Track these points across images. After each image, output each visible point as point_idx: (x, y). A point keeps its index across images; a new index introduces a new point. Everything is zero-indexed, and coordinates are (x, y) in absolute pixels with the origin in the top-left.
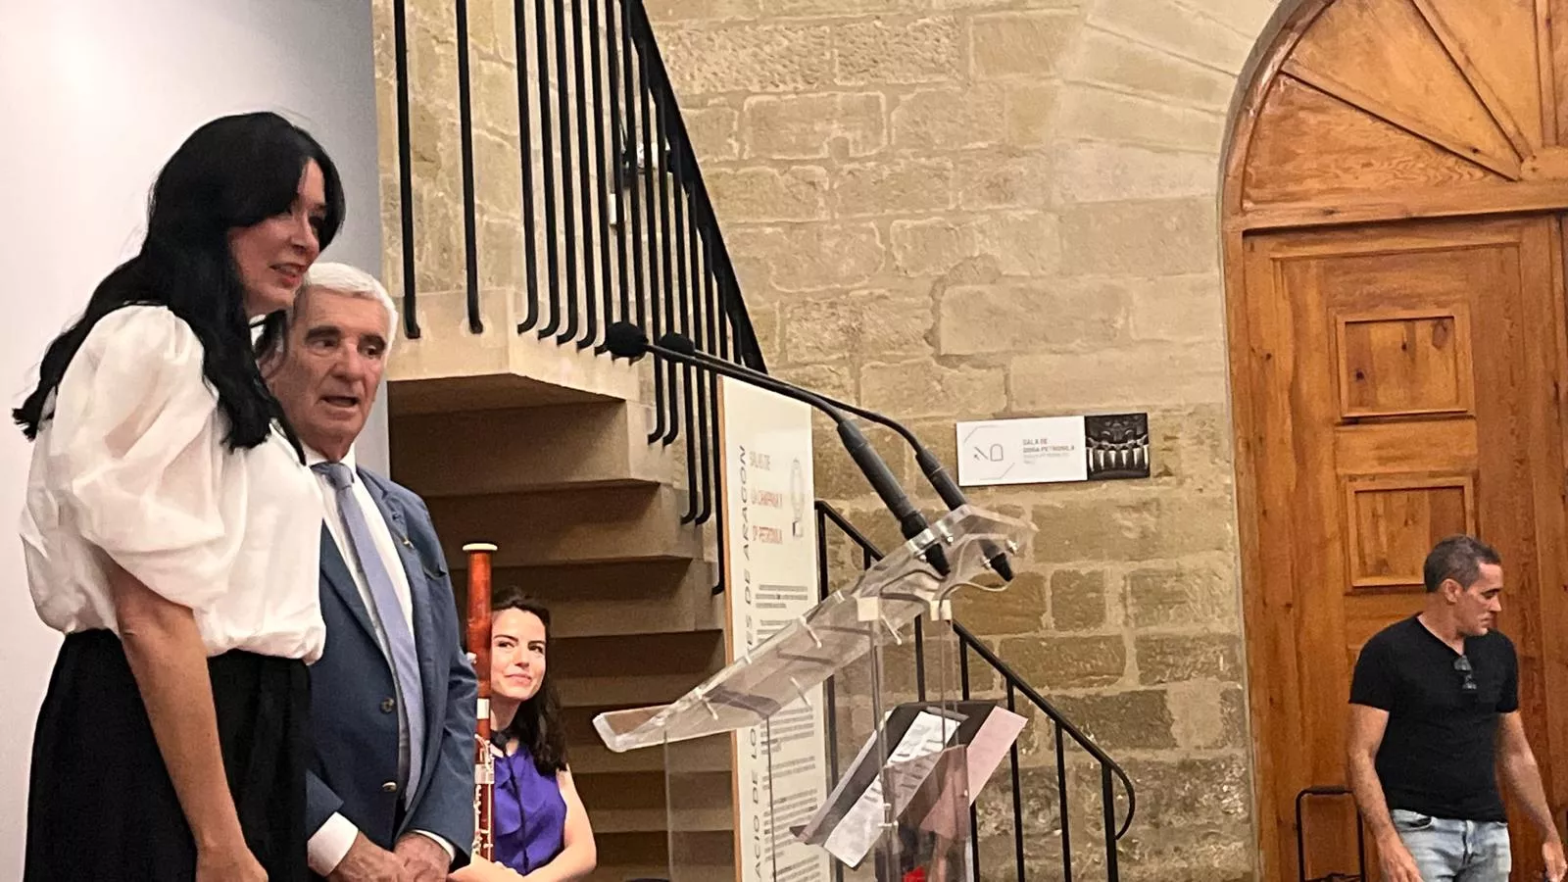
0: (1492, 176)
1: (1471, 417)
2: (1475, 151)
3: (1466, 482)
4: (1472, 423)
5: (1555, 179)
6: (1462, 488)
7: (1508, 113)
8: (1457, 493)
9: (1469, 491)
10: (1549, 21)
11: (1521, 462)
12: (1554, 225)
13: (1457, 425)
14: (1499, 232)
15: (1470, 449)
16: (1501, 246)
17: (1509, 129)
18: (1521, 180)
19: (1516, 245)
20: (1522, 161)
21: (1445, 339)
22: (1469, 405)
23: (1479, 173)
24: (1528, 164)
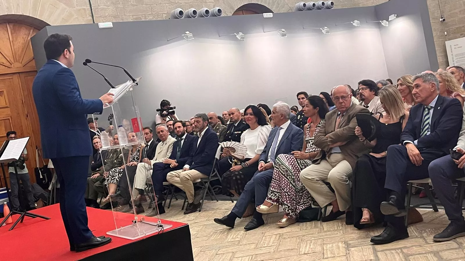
0: (7, 68)
1: (9, 107)
2: (3, 63)
3: (10, 118)
4: (9, 108)
5: (17, 68)
6: (9, 119)
7: (8, 57)
8: (8, 120)
9: (10, 119)
10: (12, 42)
11: (18, 114)
12: (18, 75)
13: (7, 109)
14: (9, 76)
15: (9, 113)
16: (9, 79)
17: (9, 60)
18: (12, 68)
19: (12, 78)
20: (11, 64)
21: (2, 95)
22: (8, 105)
23: (4, 67)
24: (13, 65)
